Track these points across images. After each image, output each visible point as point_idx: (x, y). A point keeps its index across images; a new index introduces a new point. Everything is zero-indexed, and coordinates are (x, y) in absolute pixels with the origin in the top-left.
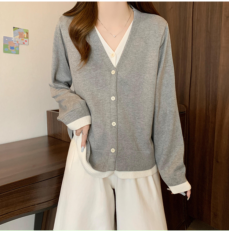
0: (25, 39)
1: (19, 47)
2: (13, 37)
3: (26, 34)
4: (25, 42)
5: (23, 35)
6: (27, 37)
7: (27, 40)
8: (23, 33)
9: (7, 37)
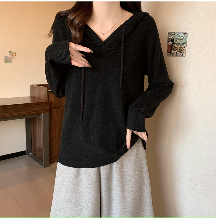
0: (14, 56)
1: (11, 60)
2: (9, 55)
3: (15, 54)
4: (14, 58)
5: (14, 54)
6: (16, 55)
7: (15, 56)
8: (13, 54)
9: (6, 56)
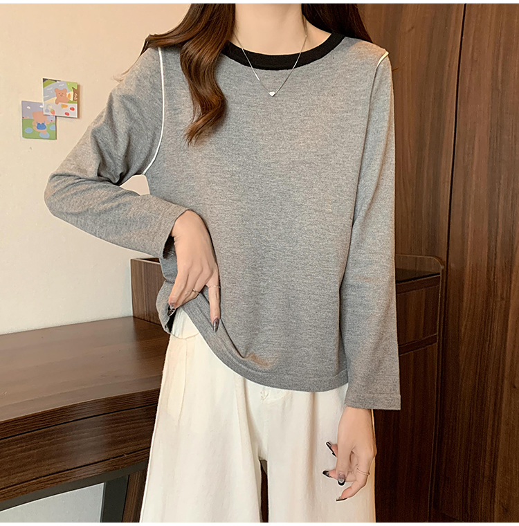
0: (70, 105)
1: (56, 124)
2: (42, 101)
3: (72, 93)
4: (70, 112)
5: (66, 94)
7: (75, 106)
8: (65, 91)
9: (29, 103)
